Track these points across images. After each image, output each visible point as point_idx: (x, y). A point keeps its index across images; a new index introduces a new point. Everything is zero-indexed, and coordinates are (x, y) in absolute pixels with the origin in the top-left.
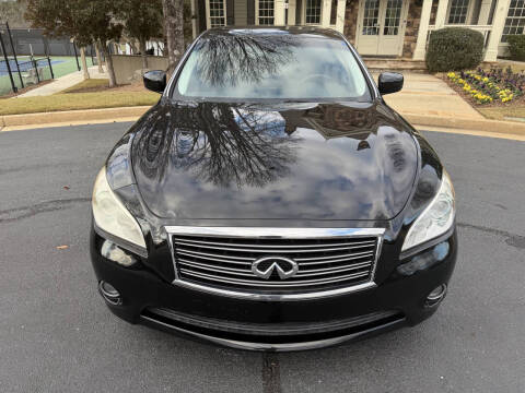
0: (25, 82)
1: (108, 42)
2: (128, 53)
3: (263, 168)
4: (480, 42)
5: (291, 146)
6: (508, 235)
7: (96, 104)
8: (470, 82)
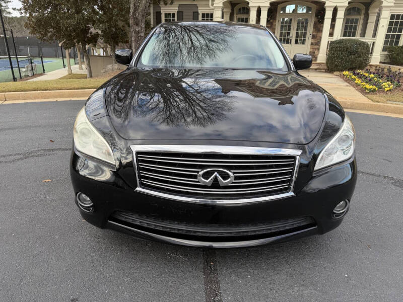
0: (23, 74)
1: (87, 47)
2: (102, 55)
3: (205, 114)
4: (367, 50)
5: (227, 100)
6: (393, 179)
7: (76, 86)
8: (360, 78)
